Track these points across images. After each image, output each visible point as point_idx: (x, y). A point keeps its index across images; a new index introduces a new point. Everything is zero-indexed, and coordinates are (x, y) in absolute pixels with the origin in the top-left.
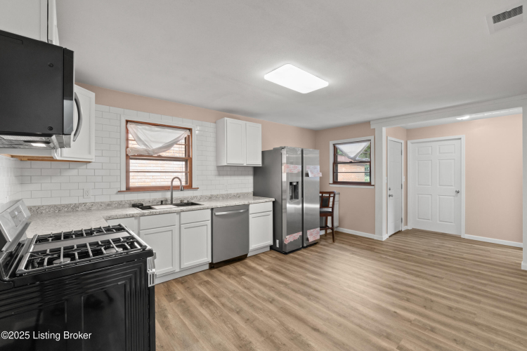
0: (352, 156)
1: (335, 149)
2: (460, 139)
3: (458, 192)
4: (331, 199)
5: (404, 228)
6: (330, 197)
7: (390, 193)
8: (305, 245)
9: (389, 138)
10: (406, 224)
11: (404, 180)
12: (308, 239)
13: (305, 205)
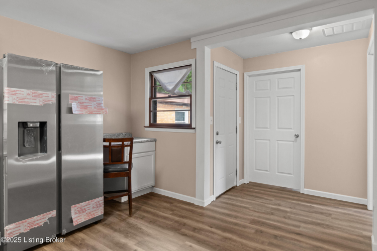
0: (170, 88)
1: (154, 82)
2: (299, 70)
3: (297, 136)
4: (127, 150)
5: (239, 183)
6: (123, 146)
7: (216, 138)
8: (64, 232)
9: (216, 64)
10: (243, 177)
11: (239, 122)
12: (71, 221)
13: (66, 158)
